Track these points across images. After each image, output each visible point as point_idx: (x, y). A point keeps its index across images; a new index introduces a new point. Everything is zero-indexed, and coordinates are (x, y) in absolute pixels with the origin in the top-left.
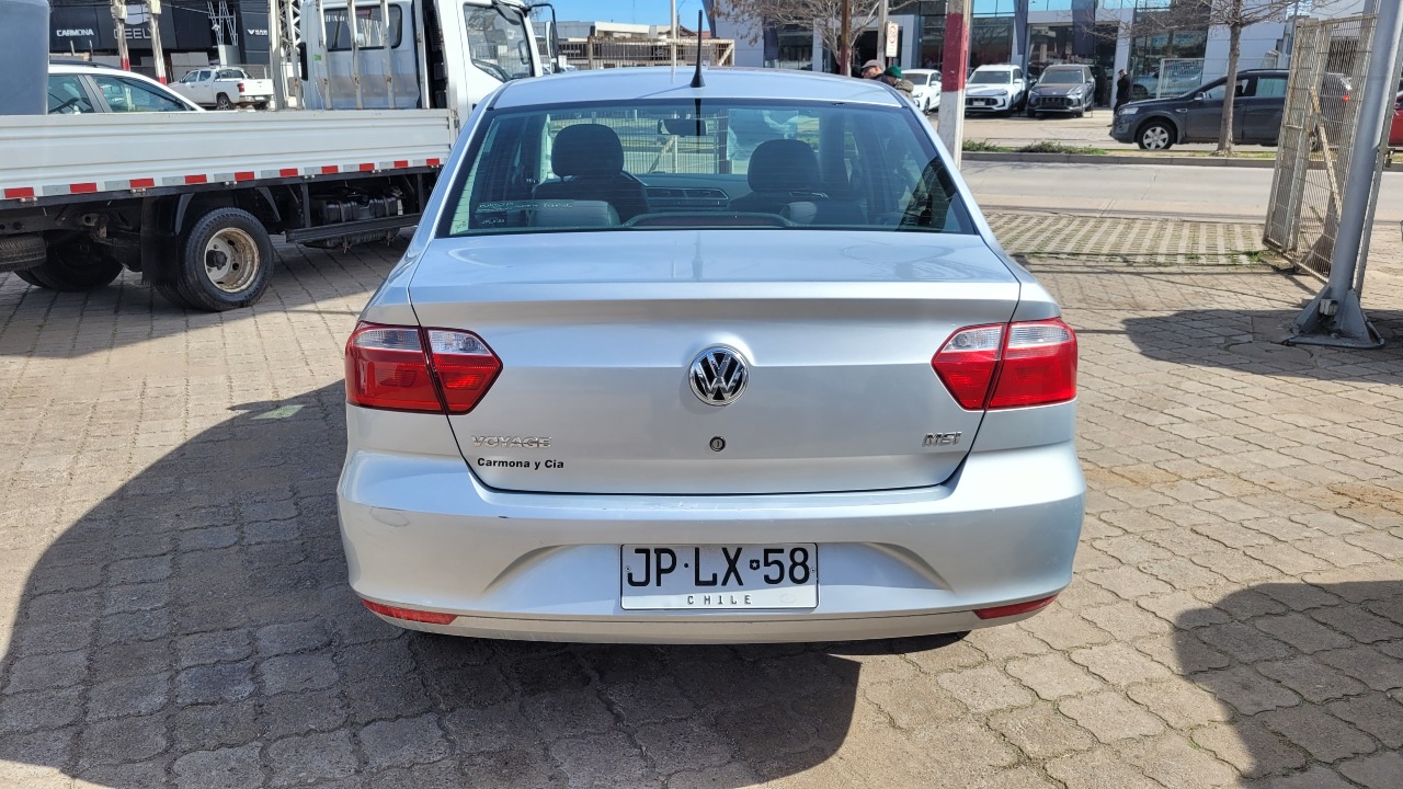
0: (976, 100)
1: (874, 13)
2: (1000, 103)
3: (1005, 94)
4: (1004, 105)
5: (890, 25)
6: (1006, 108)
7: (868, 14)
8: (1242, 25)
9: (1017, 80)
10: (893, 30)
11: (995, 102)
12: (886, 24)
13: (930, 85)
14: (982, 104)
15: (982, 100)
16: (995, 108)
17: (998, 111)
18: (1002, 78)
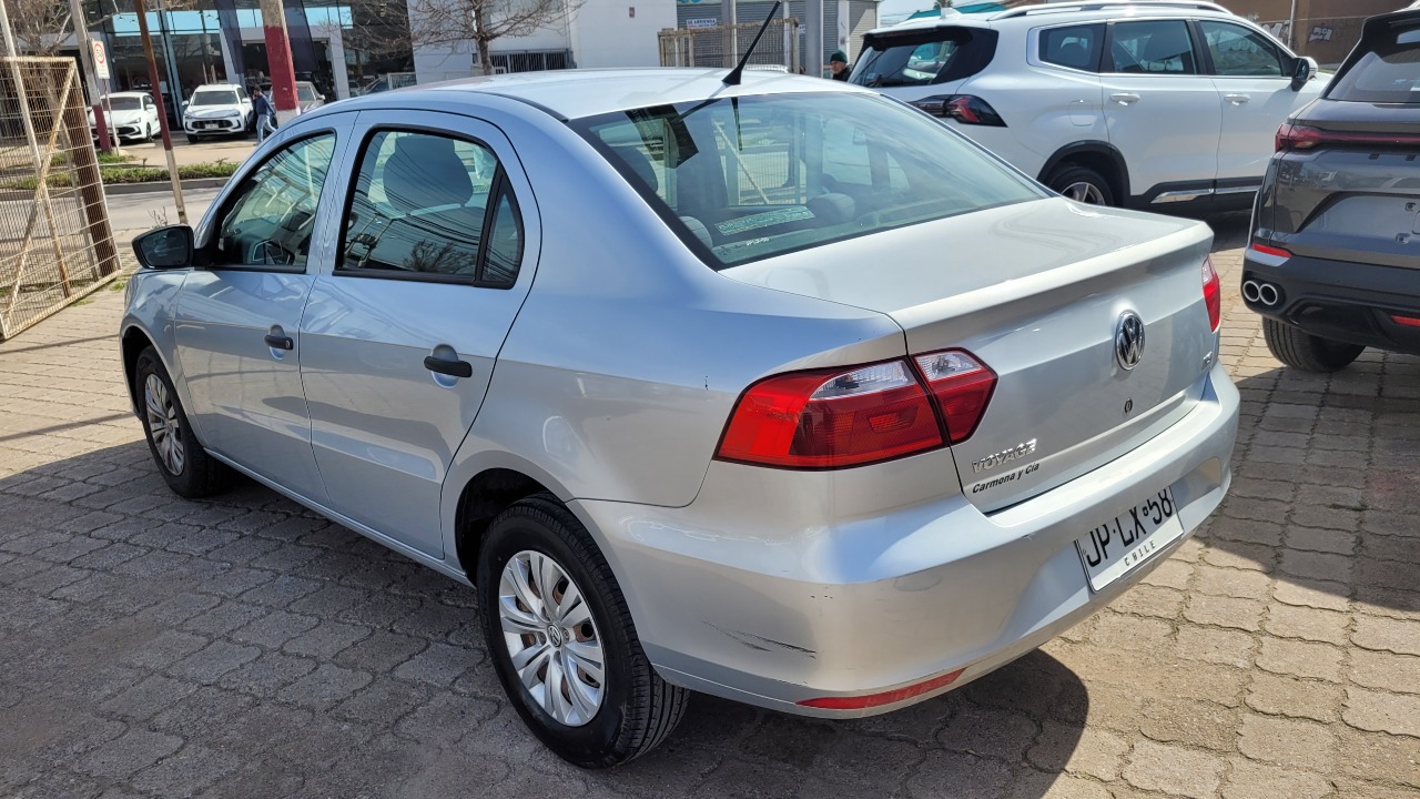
0: (208, 122)
1: (67, 29)
2: (235, 124)
3: (239, 114)
4: (239, 126)
5: (94, 43)
6: (242, 129)
7: (59, 31)
8: (488, 39)
9: (244, 100)
10: (98, 48)
11: (229, 124)
12: (89, 42)
13: (146, 109)
14: (215, 127)
15: (214, 122)
16: (231, 130)
17: (235, 133)
18: (227, 98)
